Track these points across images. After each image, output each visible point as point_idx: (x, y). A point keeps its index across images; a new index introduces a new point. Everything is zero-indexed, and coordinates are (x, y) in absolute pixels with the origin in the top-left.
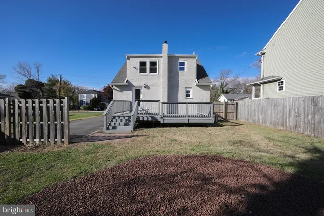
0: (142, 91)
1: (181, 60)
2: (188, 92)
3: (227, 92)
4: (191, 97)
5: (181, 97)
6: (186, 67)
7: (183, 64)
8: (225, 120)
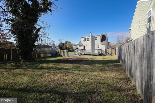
0: (85, 46)
1: (96, 37)
2: (98, 46)
5: (96, 48)
6: (97, 39)
7: (96, 38)
8: (111, 55)
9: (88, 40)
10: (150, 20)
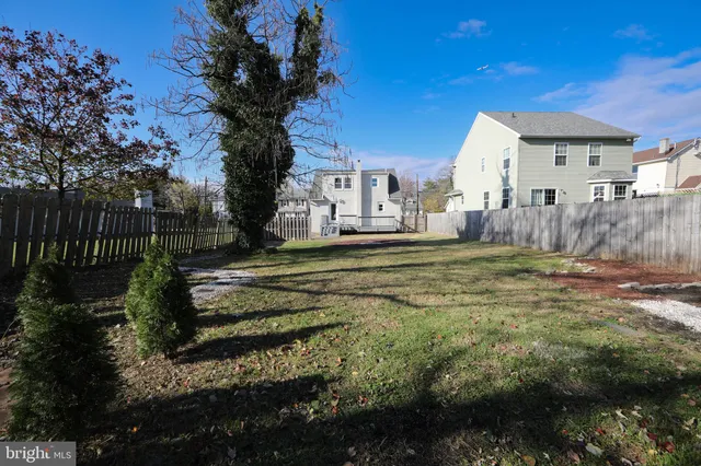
0: (337, 205)
1: (374, 177)
2: (381, 206)
4: (384, 210)
5: (374, 211)
6: (378, 183)
7: (375, 180)
8: (415, 231)
9: (348, 186)
10: (507, 164)
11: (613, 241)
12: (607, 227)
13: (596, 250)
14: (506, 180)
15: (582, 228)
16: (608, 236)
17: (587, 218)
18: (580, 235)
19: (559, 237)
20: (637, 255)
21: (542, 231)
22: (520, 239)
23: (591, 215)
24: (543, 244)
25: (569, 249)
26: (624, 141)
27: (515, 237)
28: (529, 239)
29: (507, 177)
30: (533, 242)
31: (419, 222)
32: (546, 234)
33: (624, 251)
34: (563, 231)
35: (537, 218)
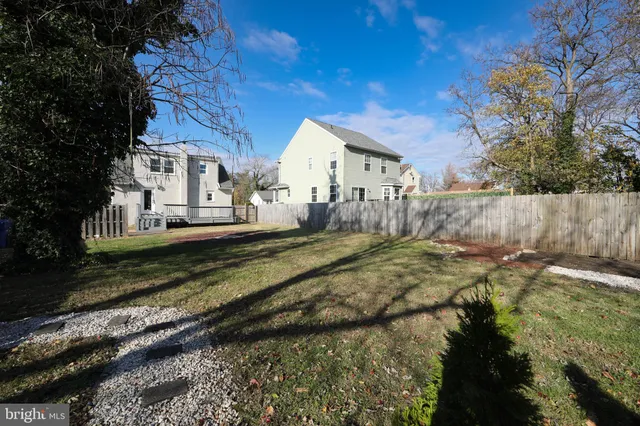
0: (153, 192)
1: (202, 163)
2: (210, 195)
3: (263, 189)
4: (213, 200)
5: (202, 200)
6: (207, 169)
7: (204, 167)
8: (246, 222)
10: (334, 165)
11: (449, 226)
12: (445, 216)
13: (437, 234)
14: (333, 178)
15: (425, 218)
16: (445, 223)
17: (429, 210)
18: (423, 223)
19: (405, 224)
20: (466, 236)
21: (389, 220)
22: (369, 227)
23: (432, 208)
24: (391, 231)
25: (414, 233)
26: (395, 158)
27: (363, 225)
28: (378, 226)
29: (335, 176)
30: (382, 229)
31: (250, 213)
32: (393, 222)
33: (457, 233)
34: (409, 219)
35: (385, 209)
